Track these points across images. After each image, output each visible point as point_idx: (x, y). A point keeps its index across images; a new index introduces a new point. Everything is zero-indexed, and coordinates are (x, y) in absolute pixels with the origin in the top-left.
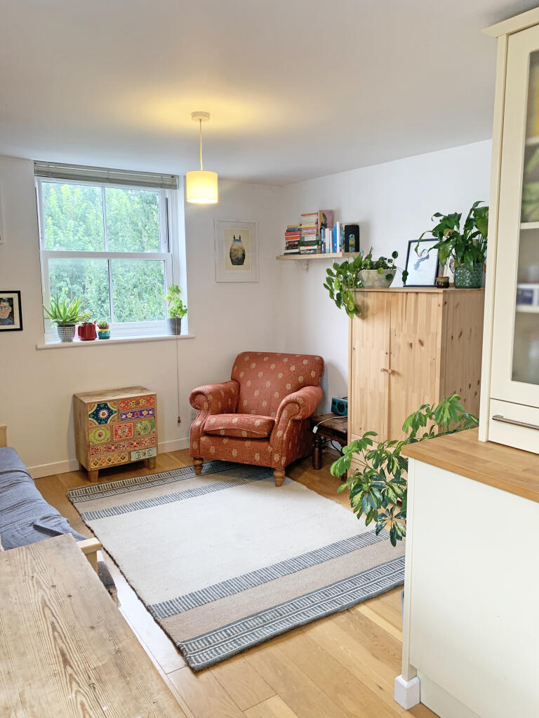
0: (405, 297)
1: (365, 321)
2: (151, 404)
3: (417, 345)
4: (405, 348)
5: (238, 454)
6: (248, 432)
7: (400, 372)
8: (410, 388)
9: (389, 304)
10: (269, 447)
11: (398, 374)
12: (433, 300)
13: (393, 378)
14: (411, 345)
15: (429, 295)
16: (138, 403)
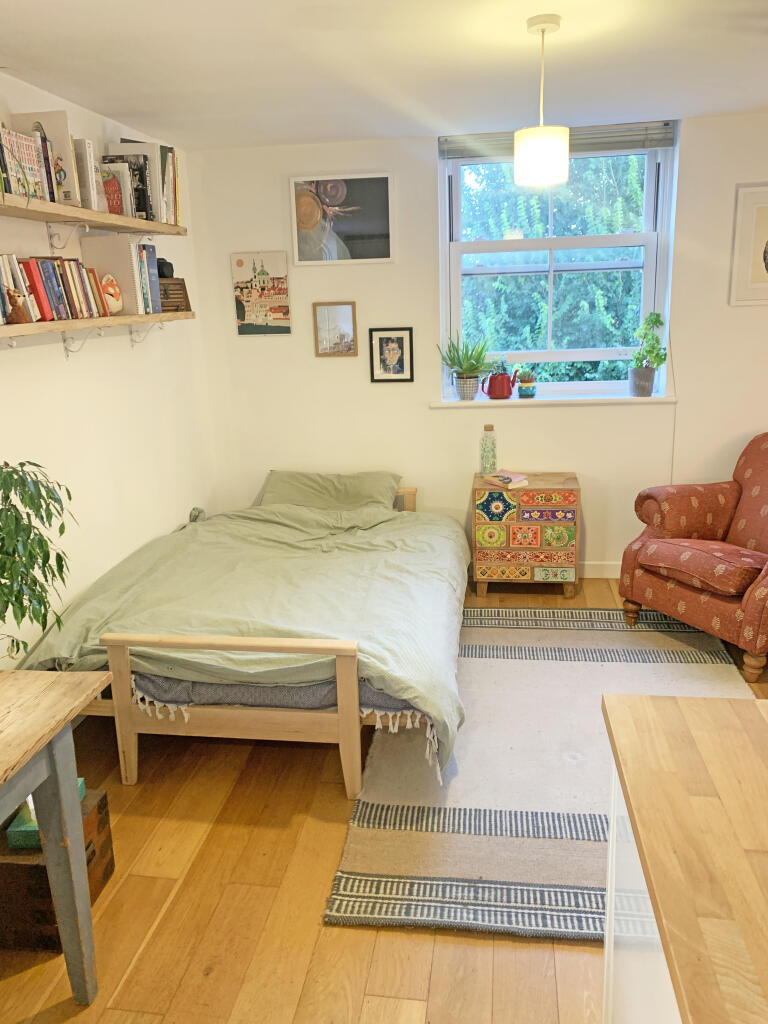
2: (571, 503)
5: (686, 610)
10: (739, 612)
16: (548, 499)
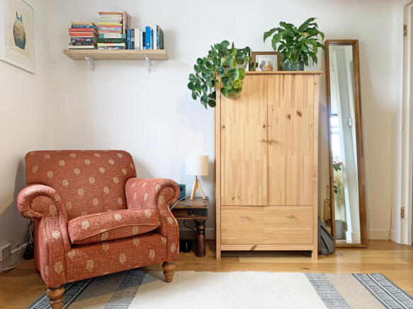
0: (282, 79)
1: (237, 101)
3: (295, 116)
4: (283, 119)
5: (127, 259)
6: (140, 226)
7: (278, 139)
8: (289, 152)
9: (266, 85)
10: (163, 238)
11: (276, 142)
12: (309, 80)
13: (271, 147)
14: (289, 116)
15: (306, 76)
